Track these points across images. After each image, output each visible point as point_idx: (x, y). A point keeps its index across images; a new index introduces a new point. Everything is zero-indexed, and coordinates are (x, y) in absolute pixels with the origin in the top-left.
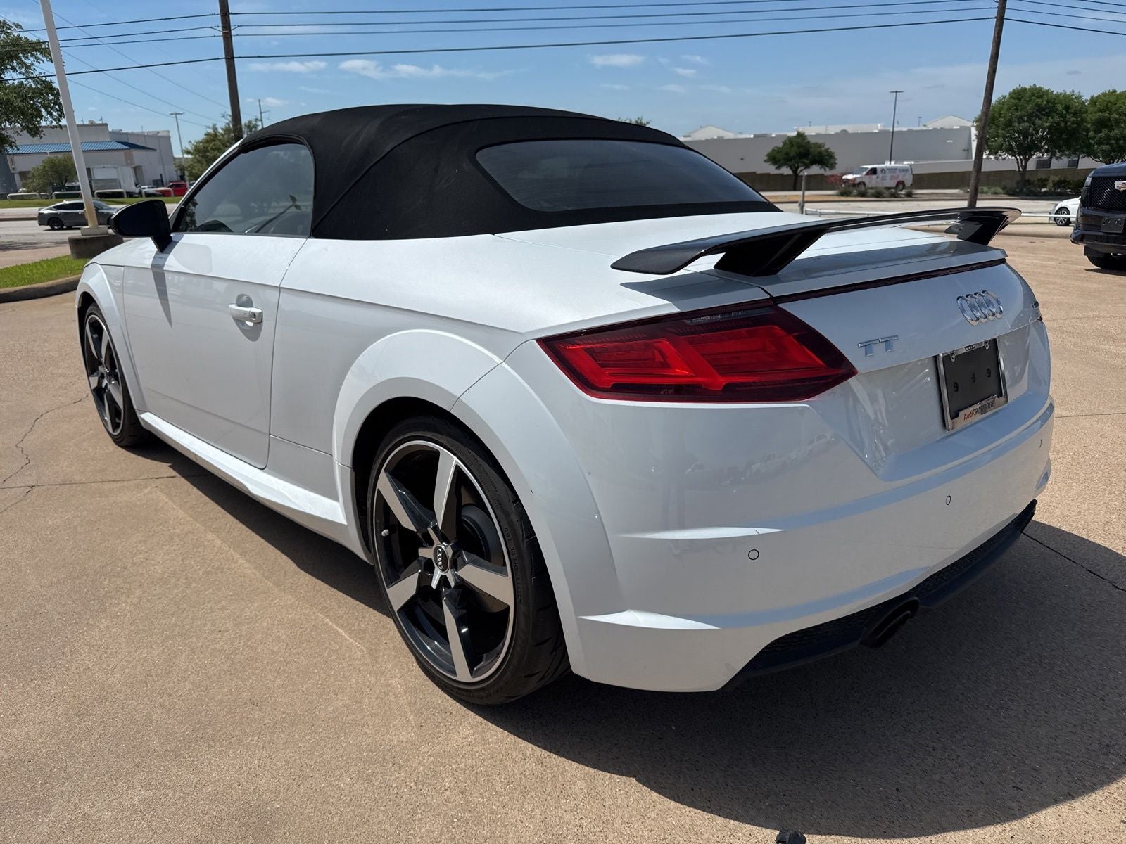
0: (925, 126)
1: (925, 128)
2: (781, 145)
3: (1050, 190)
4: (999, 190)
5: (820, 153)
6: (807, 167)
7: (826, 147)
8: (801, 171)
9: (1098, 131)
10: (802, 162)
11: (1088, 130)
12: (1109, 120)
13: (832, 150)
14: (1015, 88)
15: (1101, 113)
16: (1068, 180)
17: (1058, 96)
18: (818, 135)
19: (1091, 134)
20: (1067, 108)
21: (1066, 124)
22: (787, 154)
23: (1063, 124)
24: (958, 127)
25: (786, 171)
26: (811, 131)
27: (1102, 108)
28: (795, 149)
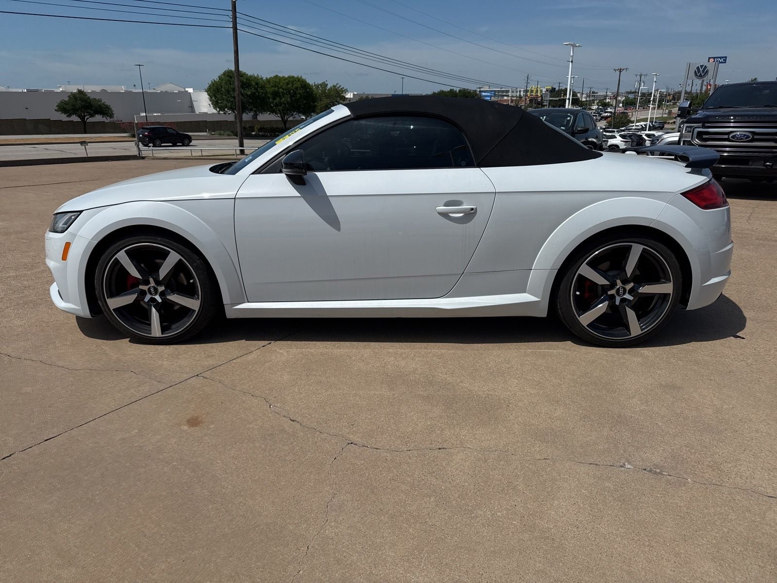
0: (154, 89)
1: (155, 91)
2: (67, 99)
3: (256, 133)
4: (230, 133)
5: (100, 106)
6: (92, 116)
7: (103, 101)
8: (87, 119)
9: (274, 99)
10: (87, 112)
11: (269, 98)
12: (278, 92)
13: (107, 103)
14: (226, 70)
15: (273, 88)
16: (265, 127)
17: (251, 76)
18: (93, 92)
19: (271, 100)
20: (257, 84)
21: (259, 94)
22: (74, 105)
23: (257, 94)
24: (177, 92)
25: (75, 118)
26: (88, 89)
27: (273, 85)
28: (79, 102)
